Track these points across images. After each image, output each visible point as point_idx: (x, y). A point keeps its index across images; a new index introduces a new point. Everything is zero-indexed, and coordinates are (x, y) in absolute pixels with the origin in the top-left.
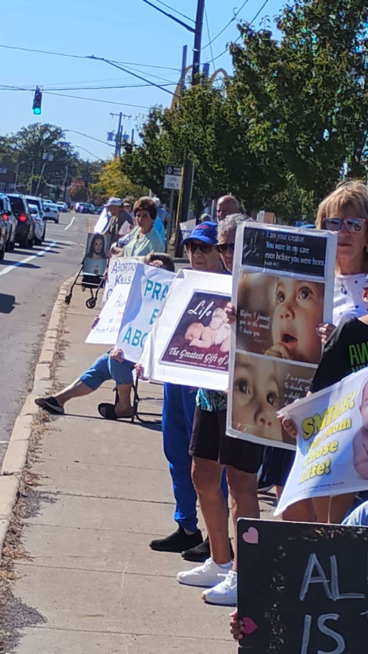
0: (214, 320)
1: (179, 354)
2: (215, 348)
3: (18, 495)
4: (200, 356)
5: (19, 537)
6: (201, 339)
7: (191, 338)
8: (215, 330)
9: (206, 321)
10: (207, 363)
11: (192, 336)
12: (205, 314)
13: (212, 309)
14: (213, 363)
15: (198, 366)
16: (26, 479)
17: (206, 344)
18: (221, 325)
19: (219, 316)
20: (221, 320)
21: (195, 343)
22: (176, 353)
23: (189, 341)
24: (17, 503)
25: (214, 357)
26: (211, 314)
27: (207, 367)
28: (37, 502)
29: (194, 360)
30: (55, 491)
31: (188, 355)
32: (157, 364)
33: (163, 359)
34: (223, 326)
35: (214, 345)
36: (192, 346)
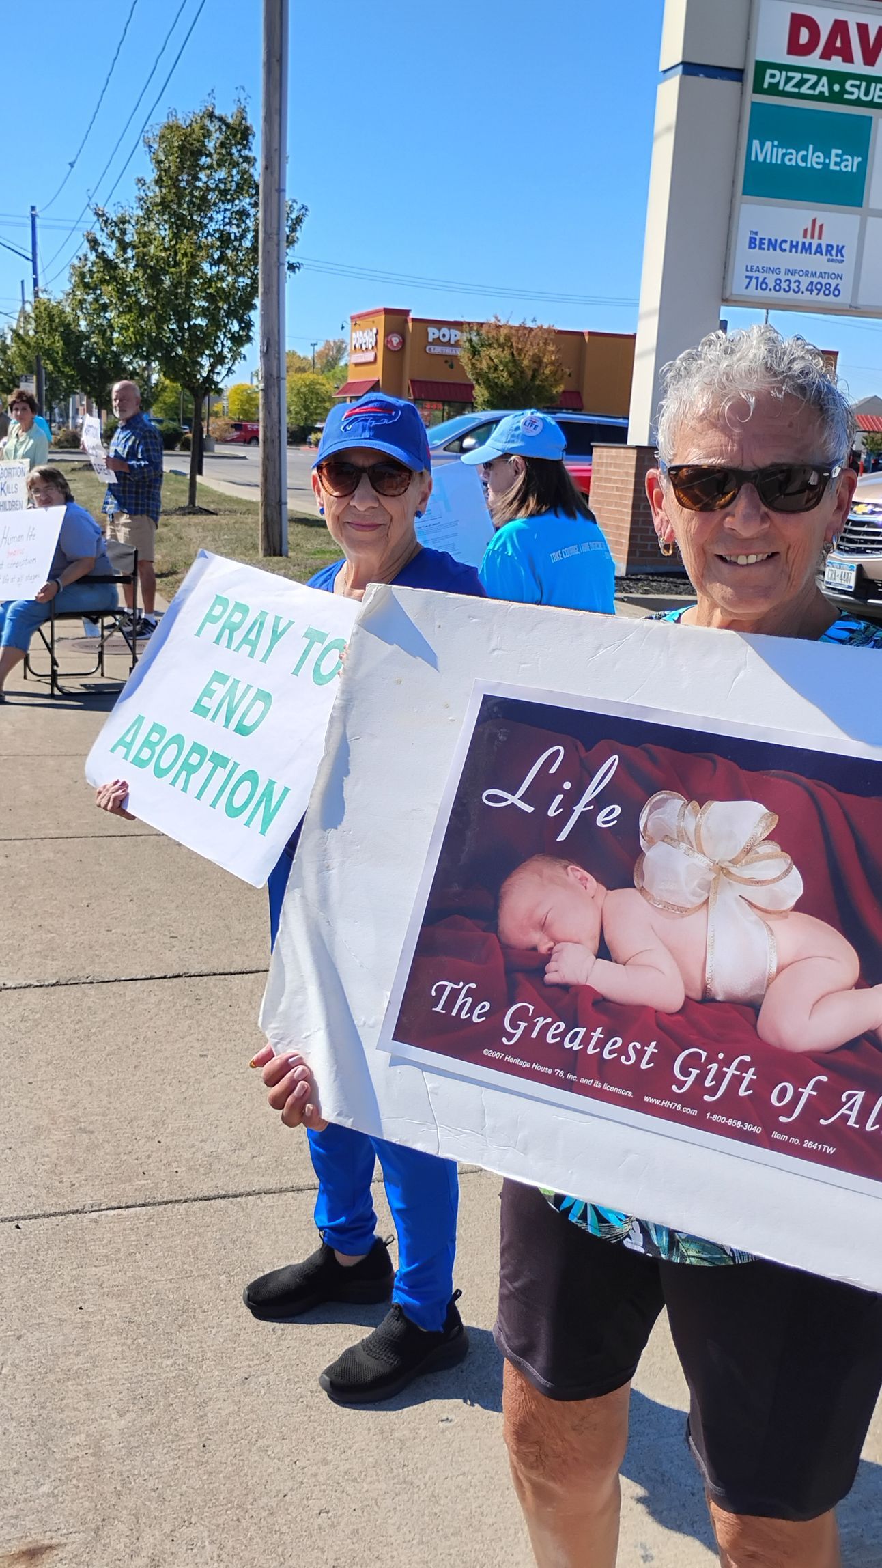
0: (654, 855)
1: (495, 1015)
2: (724, 1021)
6: (604, 952)
8: (684, 911)
11: (543, 926)
12: (587, 819)
15: (636, 1104)
17: (652, 985)
18: (710, 887)
19: (682, 836)
20: (702, 861)
22: (472, 1012)
23: (537, 962)
29: (602, 1069)
32: (377, 1057)
33: (403, 1032)
34: (729, 896)
35: (707, 998)
36: (565, 988)
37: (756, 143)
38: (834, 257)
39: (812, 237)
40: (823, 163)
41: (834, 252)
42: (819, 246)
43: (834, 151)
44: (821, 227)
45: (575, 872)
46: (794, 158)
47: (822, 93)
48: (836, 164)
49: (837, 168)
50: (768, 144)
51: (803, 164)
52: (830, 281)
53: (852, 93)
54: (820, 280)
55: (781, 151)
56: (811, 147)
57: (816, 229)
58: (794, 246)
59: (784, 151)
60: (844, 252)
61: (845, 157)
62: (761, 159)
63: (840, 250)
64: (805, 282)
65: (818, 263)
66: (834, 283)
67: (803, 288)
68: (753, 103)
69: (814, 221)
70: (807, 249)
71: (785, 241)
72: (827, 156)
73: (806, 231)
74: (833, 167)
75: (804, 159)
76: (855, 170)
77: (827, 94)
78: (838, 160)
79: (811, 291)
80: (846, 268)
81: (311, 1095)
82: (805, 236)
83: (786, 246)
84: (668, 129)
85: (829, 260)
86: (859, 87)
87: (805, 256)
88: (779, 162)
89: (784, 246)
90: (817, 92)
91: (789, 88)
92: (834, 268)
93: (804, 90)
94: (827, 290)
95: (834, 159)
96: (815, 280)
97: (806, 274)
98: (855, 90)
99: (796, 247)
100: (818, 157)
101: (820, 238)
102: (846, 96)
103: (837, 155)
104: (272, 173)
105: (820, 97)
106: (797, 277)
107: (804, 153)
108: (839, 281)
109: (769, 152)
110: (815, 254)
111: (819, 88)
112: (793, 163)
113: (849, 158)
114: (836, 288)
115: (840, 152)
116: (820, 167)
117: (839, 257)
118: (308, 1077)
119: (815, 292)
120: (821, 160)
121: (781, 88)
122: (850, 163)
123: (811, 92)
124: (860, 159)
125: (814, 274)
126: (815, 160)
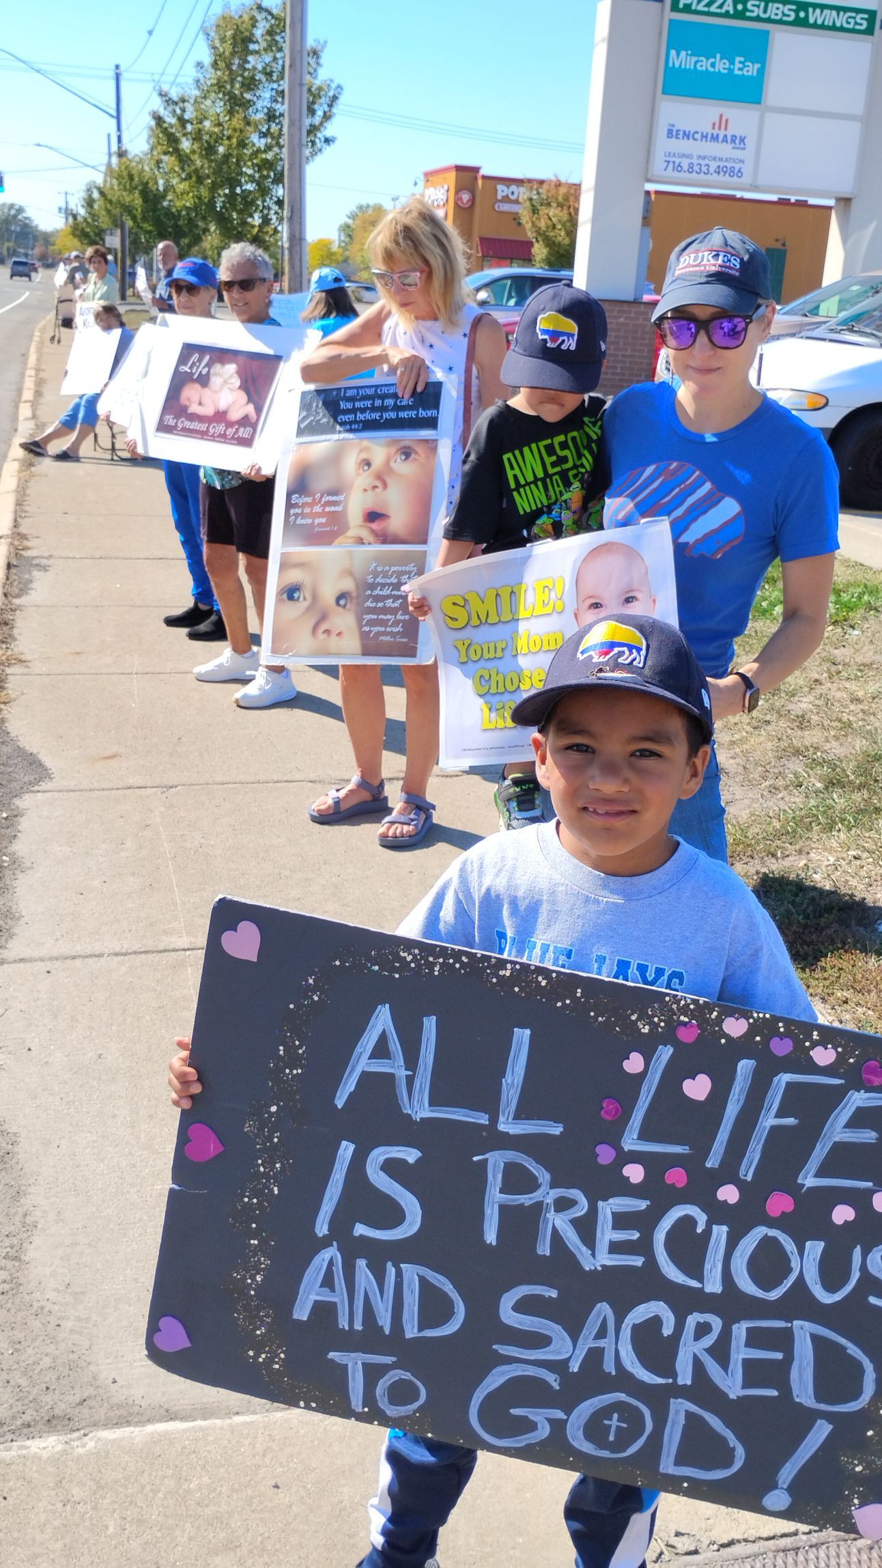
0: (212, 379)
1: (177, 423)
2: (220, 416)
3: (9, 566)
4: (203, 427)
5: (12, 628)
6: (200, 404)
7: (187, 403)
8: (217, 392)
9: (204, 381)
10: (213, 436)
11: (188, 400)
13: (209, 365)
14: (220, 435)
15: (202, 438)
16: (16, 543)
17: (208, 410)
18: (222, 386)
19: (219, 374)
20: (221, 380)
21: (194, 408)
22: (172, 422)
23: (187, 408)
24: (8, 579)
25: (221, 428)
26: (209, 372)
27: (214, 440)
28: (30, 573)
29: (196, 431)
30: (46, 554)
31: (188, 424)
32: (151, 437)
33: (157, 430)
34: (226, 388)
35: (218, 412)
36: (191, 414)
37: (673, 53)
38: (738, 145)
39: (720, 128)
40: (729, 69)
41: (737, 141)
42: (725, 136)
43: (738, 59)
44: (727, 121)
45: (197, 385)
46: (704, 65)
47: (727, 12)
48: (740, 69)
49: (740, 73)
50: (683, 53)
51: (711, 70)
52: (734, 165)
53: (752, 11)
54: (726, 164)
55: (694, 59)
56: (718, 56)
57: (722, 122)
58: (704, 136)
59: (696, 58)
60: (746, 141)
61: (747, 64)
62: (677, 65)
63: (742, 140)
64: (713, 166)
65: (724, 150)
66: (737, 167)
67: (712, 170)
68: (671, 21)
69: (721, 116)
70: (715, 138)
71: (697, 132)
72: (732, 62)
73: (714, 124)
74: (736, 72)
75: (713, 65)
76: (755, 74)
77: (732, 12)
78: (741, 66)
79: (719, 173)
80: (748, 155)
81: (135, 447)
82: (714, 128)
83: (698, 136)
84: (603, 40)
85: (733, 148)
86: (758, 6)
87: (714, 145)
88: (692, 67)
89: (697, 136)
90: (723, 11)
91: (700, 8)
92: (738, 154)
93: (713, 9)
94: (732, 172)
95: (738, 65)
96: (722, 164)
97: (714, 159)
98: (755, 9)
99: (706, 137)
100: (724, 64)
101: (726, 129)
102: (748, 14)
103: (740, 62)
104: (295, 71)
105: (726, 15)
106: (707, 161)
107: (713, 60)
108: (741, 165)
109: (683, 60)
110: (723, 141)
111: (725, 8)
112: (704, 69)
113: (750, 64)
114: (739, 171)
115: (742, 59)
116: (726, 71)
117: (742, 146)
118: (135, 443)
119: (722, 174)
120: (727, 66)
121: (693, 7)
122: (750, 69)
123: (718, 11)
124: (759, 65)
125: (721, 159)
126: (722, 66)
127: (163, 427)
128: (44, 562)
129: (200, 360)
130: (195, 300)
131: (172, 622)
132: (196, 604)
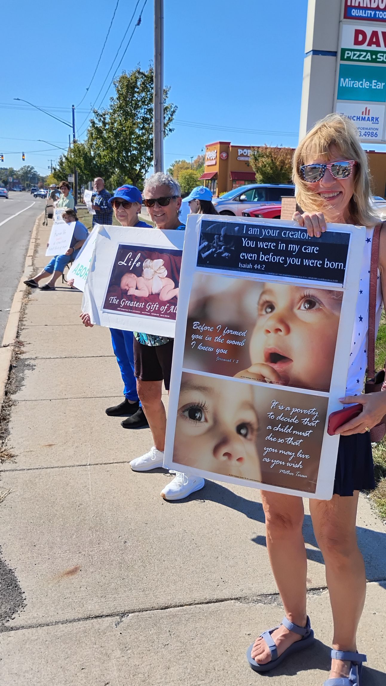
0: (145, 270)
1: (119, 302)
2: (154, 297)
3: (11, 368)
4: (142, 305)
5: (8, 422)
6: (137, 288)
7: (127, 288)
8: (149, 279)
9: (139, 272)
10: (149, 311)
11: (127, 285)
12: (135, 265)
13: (141, 260)
14: (155, 311)
16: (16, 349)
17: (144, 293)
18: (153, 275)
19: (150, 267)
20: (152, 271)
21: (132, 292)
22: (116, 302)
23: (127, 291)
24: (9, 379)
25: (156, 306)
26: (141, 265)
27: (150, 315)
28: (23, 371)
29: (136, 308)
30: (34, 357)
31: (128, 303)
32: (100, 312)
33: (105, 307)
34: (156, 276)
35: (152, 294)
36: (130, 295)
37: (342, 80)
38: (375, 122)
39: (366, 114)
40: (369, 86)
41: (374, 120)
42: (369, 118)
43: (374, 81)
44: (369, 110)
45: (133, 275)
46: (357, 84)
47: (368, 59)
48: (374, 86)
49: (375, 88)
50: (347, 80)
51: (361, 87)
52: (373, 131)
53: (380, 59)
54: (369, 131)
55: (352, 82)
56: (364, 80)
57: (367, 111)
58: (358, 118)
59: (353, 82)
60: (378, 120)
61: (378, 83)
62: (344, 86)
63: (377, 119)
64: (363, 132)
65: (368, 124)
66: (375, 132)
67: (362, 134)
68: (340, 64)
69: (366, 108)
70: (364, 119)
71: (355, 117)
72: (371, 83)
73: (363, 112)
74: (373, 87)
75: (362, 85)
76: (382, 88)
77: (370, 59)
78: (375, 84)
79: (366, 135)
80: (380, 126)
81: (89, 320)
82: (363, 114)
83: (355, 118)
84: (308, 75)
85: (372, 123)
86: (383, 56)
87: (363, 122)
88: (351, 86)
89: (354, 118)
90: (366, 59)
91: (355, 58)
92: (375, 126)
93: (361, 58)
94: (372, 135)
95: (374, 84)
96: (367, 131)
97: (364, 129)
98: (382, 57)
99: (359, 118)
100: (367, 84)
101: (369, 114)
102: (378, 60)
103: (375, 83)
104: (158, 97)
105: (368, 61)
106: (360, 130)
107: (362, 82)
108: (377, 131)
109: (347, 83)
110: (367, 121)
111: (367, 57)
112: (357, 86)
113: (380, 83)
114: (376, 134)
115: (376, 81)
116: (368, 87)
117: (377, 122)
118: (89, 317)
119: (368, 135)
120: (369, 85)
121: (352, 58)
122: (380, 86)
123: (364, 59)
124: (384, 84)
125: (367, 129)
126: (366, 85)
127: (108, 305)
128: (32, 362)
129: (134, 257)
130: (128, 211)
131: (111, 412)
132: (126, 400)
